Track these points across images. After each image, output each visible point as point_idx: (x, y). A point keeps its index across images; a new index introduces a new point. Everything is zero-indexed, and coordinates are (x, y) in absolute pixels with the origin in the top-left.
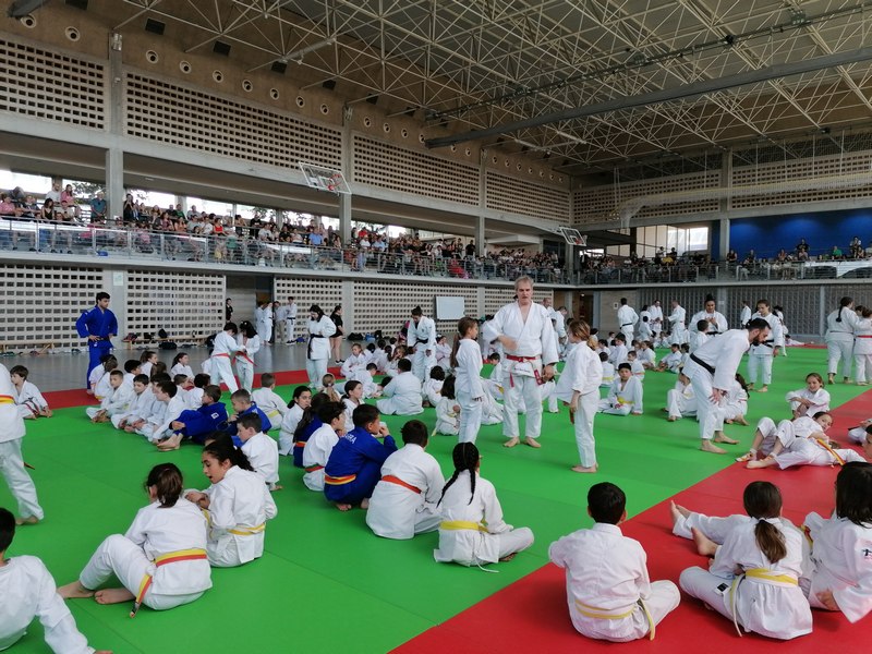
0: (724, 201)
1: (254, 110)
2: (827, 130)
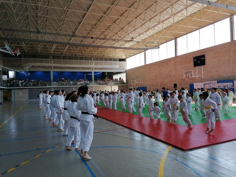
0: (51, 67)
2: (76, 55)
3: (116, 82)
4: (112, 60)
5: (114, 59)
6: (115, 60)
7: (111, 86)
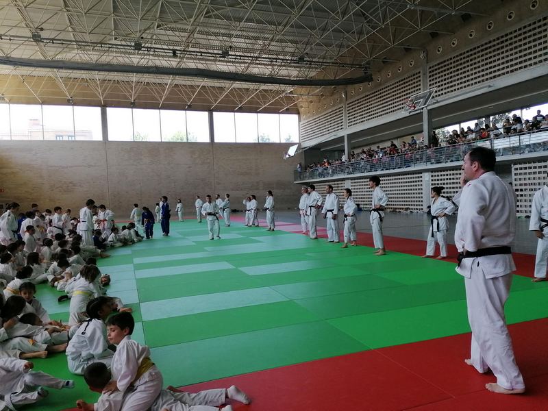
1: (494, 40)
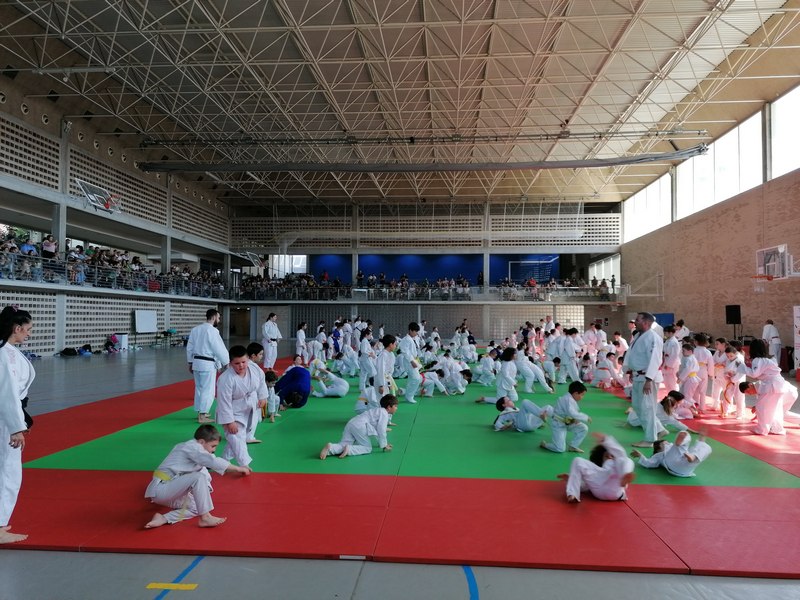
2: (424, 200)
3: (576, 290)
4: (554, 211)
5: (562, 204)
6: (569, 208)
7: (554, 305)
